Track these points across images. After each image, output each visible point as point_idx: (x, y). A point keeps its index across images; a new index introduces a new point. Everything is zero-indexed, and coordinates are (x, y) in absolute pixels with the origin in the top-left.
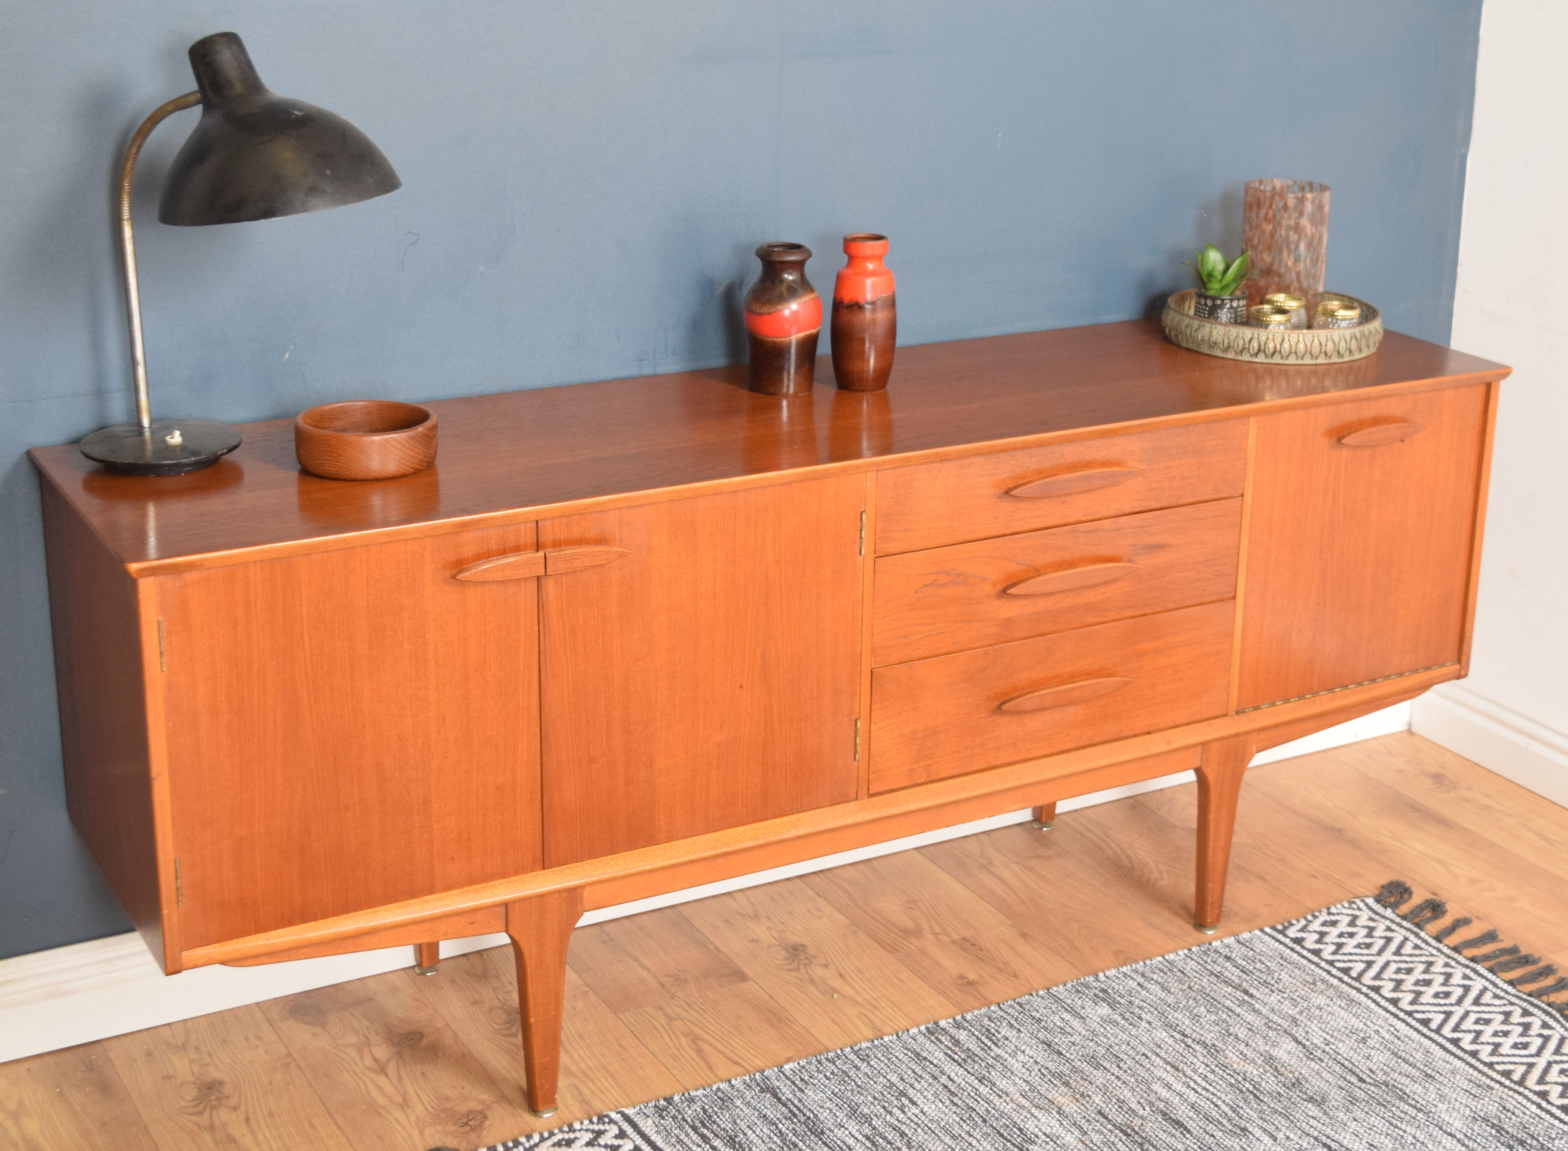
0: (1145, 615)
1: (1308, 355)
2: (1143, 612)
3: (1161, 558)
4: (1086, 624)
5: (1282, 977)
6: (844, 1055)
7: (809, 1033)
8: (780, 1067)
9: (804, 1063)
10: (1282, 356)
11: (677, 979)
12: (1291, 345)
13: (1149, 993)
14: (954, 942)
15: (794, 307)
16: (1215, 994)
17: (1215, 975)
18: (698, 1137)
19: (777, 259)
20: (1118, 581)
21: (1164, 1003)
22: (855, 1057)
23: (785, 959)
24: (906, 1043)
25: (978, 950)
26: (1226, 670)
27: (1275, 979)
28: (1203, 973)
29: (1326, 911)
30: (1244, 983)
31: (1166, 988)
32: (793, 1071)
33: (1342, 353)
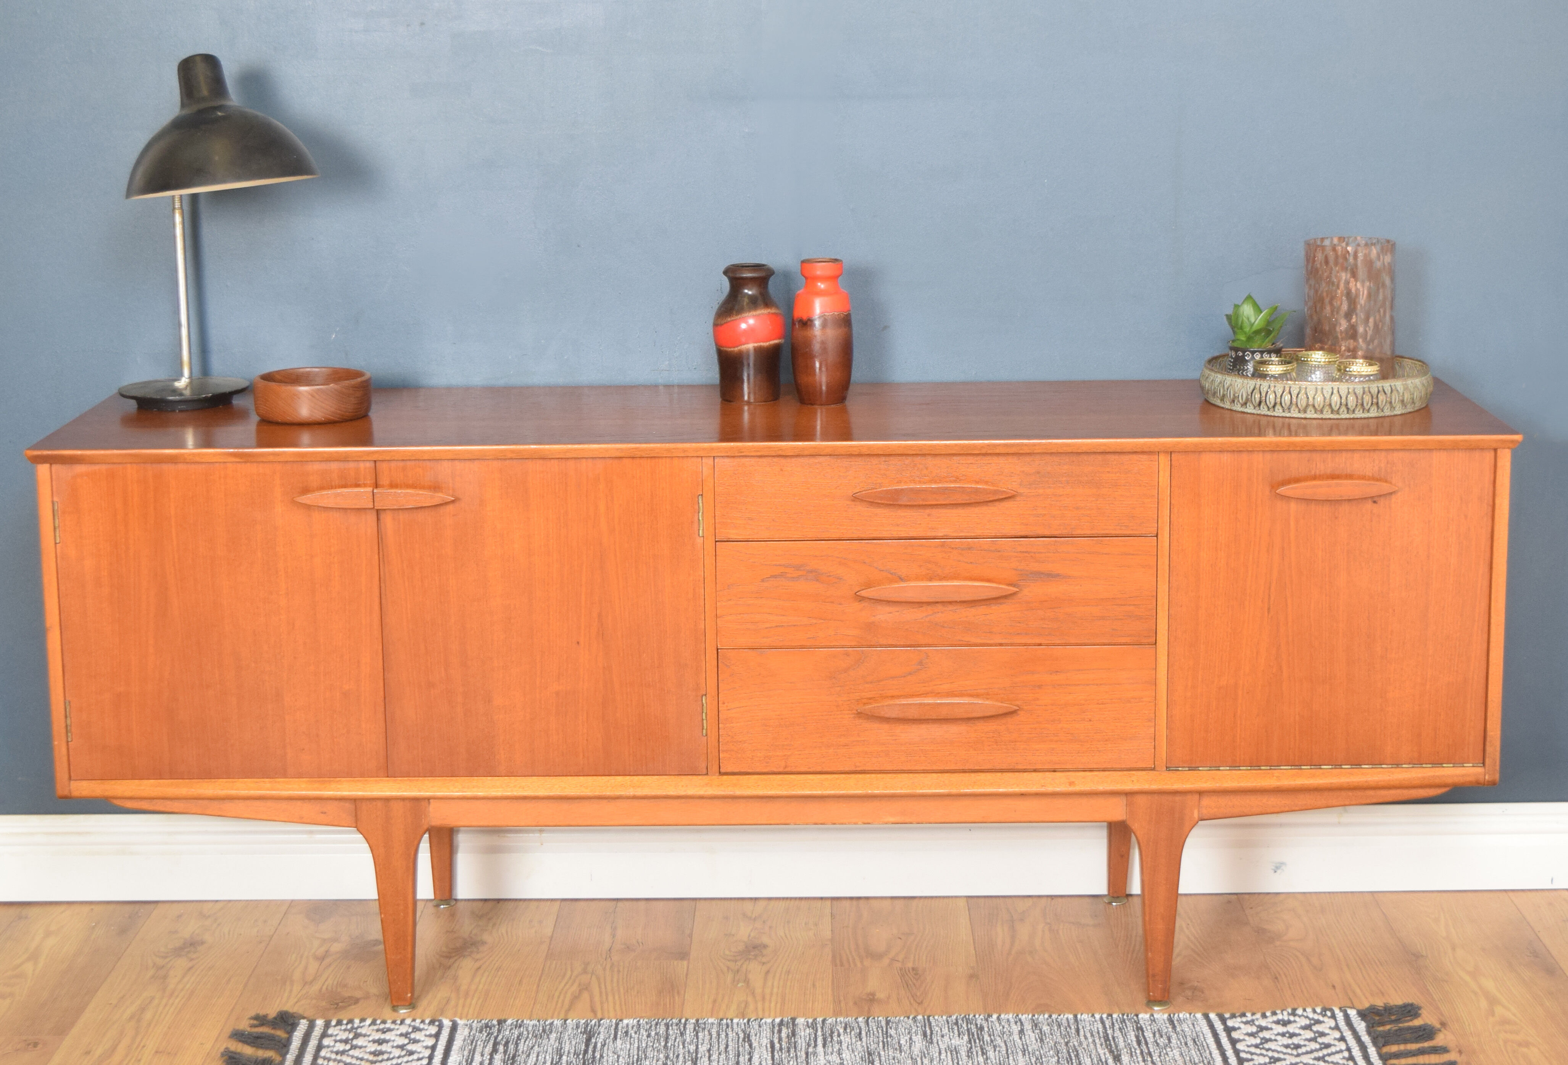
0: (1040, 645)
1: (1327, 409)
2: (1038, 641)
3: (1054, 589)
4: (966, 643)
5: (1171, 1053)
6: (685, 1024)
7: (683, 1004)
8: (621, 1020)
9: (644, 1022)
10: (1268, 407)
11: (628, 947)
12: (1276, 396)
13: (1021, 1038)
14: (901, 969)
15: (751, 321)
16: (1084, 1052)
17: (1106, 1038)
18: (491, 1051)
19: (738, 275)
20: (1001, 604)
21: (1024, 1048)
22: (692, 1026)
23: (736, 952)
24: (749, 1027)
25: (914, 978)
26: (1150, 721)
27: (1162, 1053)
28: (1097, 1035)
29: (1290, 1011)
30: (1125, 1050)
31: (1044, 1038)
32: (627, 1025)
33: (1336, 409)
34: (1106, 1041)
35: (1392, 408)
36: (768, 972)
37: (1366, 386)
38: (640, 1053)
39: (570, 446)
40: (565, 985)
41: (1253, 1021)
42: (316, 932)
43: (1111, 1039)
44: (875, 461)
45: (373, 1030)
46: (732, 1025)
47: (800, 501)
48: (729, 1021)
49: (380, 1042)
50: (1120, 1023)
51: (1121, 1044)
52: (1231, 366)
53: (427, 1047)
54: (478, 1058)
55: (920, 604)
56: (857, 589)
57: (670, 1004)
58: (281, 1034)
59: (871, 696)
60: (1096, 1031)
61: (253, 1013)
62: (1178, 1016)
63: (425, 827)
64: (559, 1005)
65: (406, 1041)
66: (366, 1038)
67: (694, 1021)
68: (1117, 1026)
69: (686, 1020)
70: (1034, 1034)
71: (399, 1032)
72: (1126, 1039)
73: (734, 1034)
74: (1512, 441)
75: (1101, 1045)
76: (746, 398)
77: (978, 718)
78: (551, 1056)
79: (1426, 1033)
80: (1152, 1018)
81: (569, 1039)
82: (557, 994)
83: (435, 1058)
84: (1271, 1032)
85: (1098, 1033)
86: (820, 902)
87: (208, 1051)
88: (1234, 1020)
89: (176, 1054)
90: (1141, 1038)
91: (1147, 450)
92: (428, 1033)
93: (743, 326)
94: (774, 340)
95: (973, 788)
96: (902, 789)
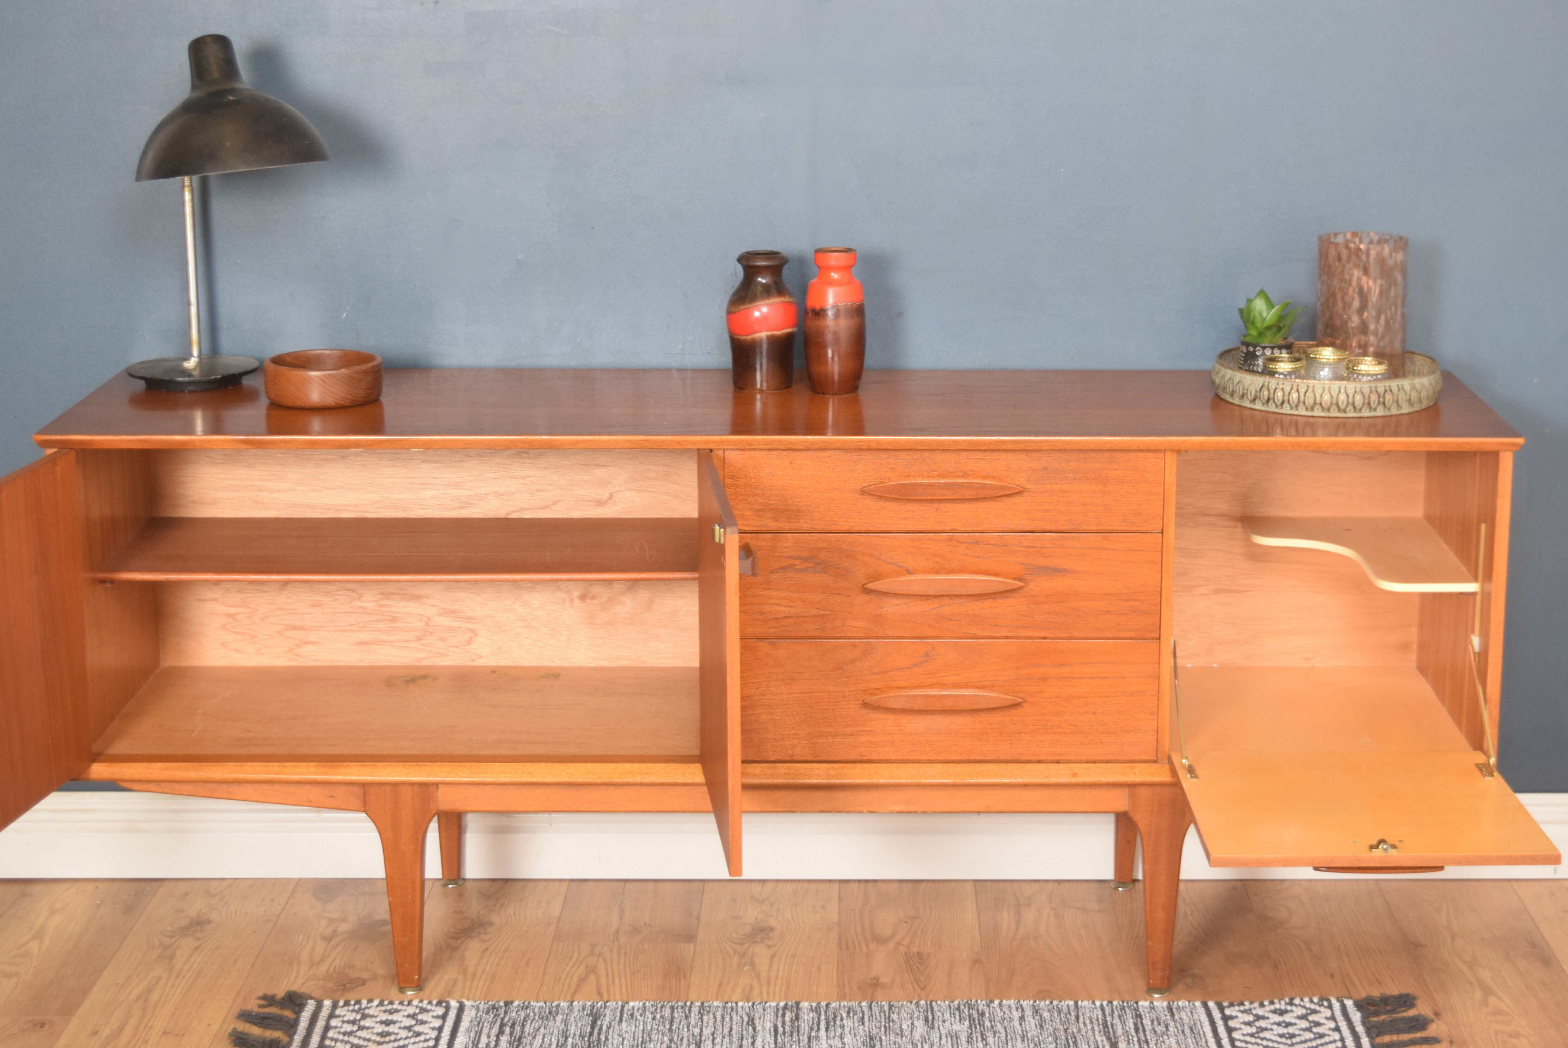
0: (1045, 638)
1: (1334, 407)
2: (1043, 634)
3: (1059, 584)
4: (972, 636)
5: (1168, 1041)
6: (690, 1007)
7: (689, 988)
8: (627, 1003)
9: (650, 1005)
10: (1276, 404)
11: (636, 930)
12: (1284, 394)
13: (1021, 1025)
14: (906, 954)
15: (765, 310)
16: (1082, 1039)
17: (1105, 1025)
18: (497, 1032)
19: (752, 264)
20: (1006, 597)
21: (1023, 1035)
22: (697, 1009)
23: (743, 935)
24: (754, 1010)
25: (919, 963)
26: (1152, 714)
27: (1159, 1041)
28: (1096, 1022)
29: (1287, 1000)
30: (1123, 1037)
31: (1044, 1025)
32: (633, 1008)
33: (1343, 407)
34: (1104, 1028)
35: (1399, 406)
36: (773, 956)
37: (1373, 385)
38: (645, 1035)
39: (581, 437)
40: (572, 967)
41: (1250, 1010)
42: (323, 912)
43: (1110, 1026)
44: (884, 455)
45: (380, 1011)
46: (737, 1009)
47: (809, 494)
48: (734, 1004)
49: (387, 1023)
50: (1119, 1011)
51: (1120, 1031)
52: (1241, 360)
53: (433, 1029)
54: (484, 1040)
55: (927, 597)
56: (866, 581)
57: (676, 987)
58: (288, 1014)
59: (878, 687)
60: (1096, 1018)
61: (260, 993)
62: (1178, 1004)
63: (434, 812)
64: (566, 987)
65: (413, 1022)
66: (374, 1019)
67: (699, 1004)
68: (1116, 1013)
69: (692, 1003)
70: (1034, 1021)
71: (406, 1013)
72: (1124, 1027)
73: (739, 1018)
74: (1514, 444)
75: (1100, 1032)
76: (758, 386)
77: (983, 710)
78: (556, 1038)
79: (1420, 1023)
80: (1152, 1005)
81: (575, 1021)
82: (564, 976)
83: (442, 1039)
84: (1267, 1021)
85: (1098, 1020)
86: (828, 884)
87: (215, 1032)
88: (1232, 1008)
89: (183, 1035)
90: (1140, 1026)
91: (1154, 448)
92: (435, 1014)
93: (757, 314)
94: (786, 328)
95: (978, 779)
96: (907, 779)
